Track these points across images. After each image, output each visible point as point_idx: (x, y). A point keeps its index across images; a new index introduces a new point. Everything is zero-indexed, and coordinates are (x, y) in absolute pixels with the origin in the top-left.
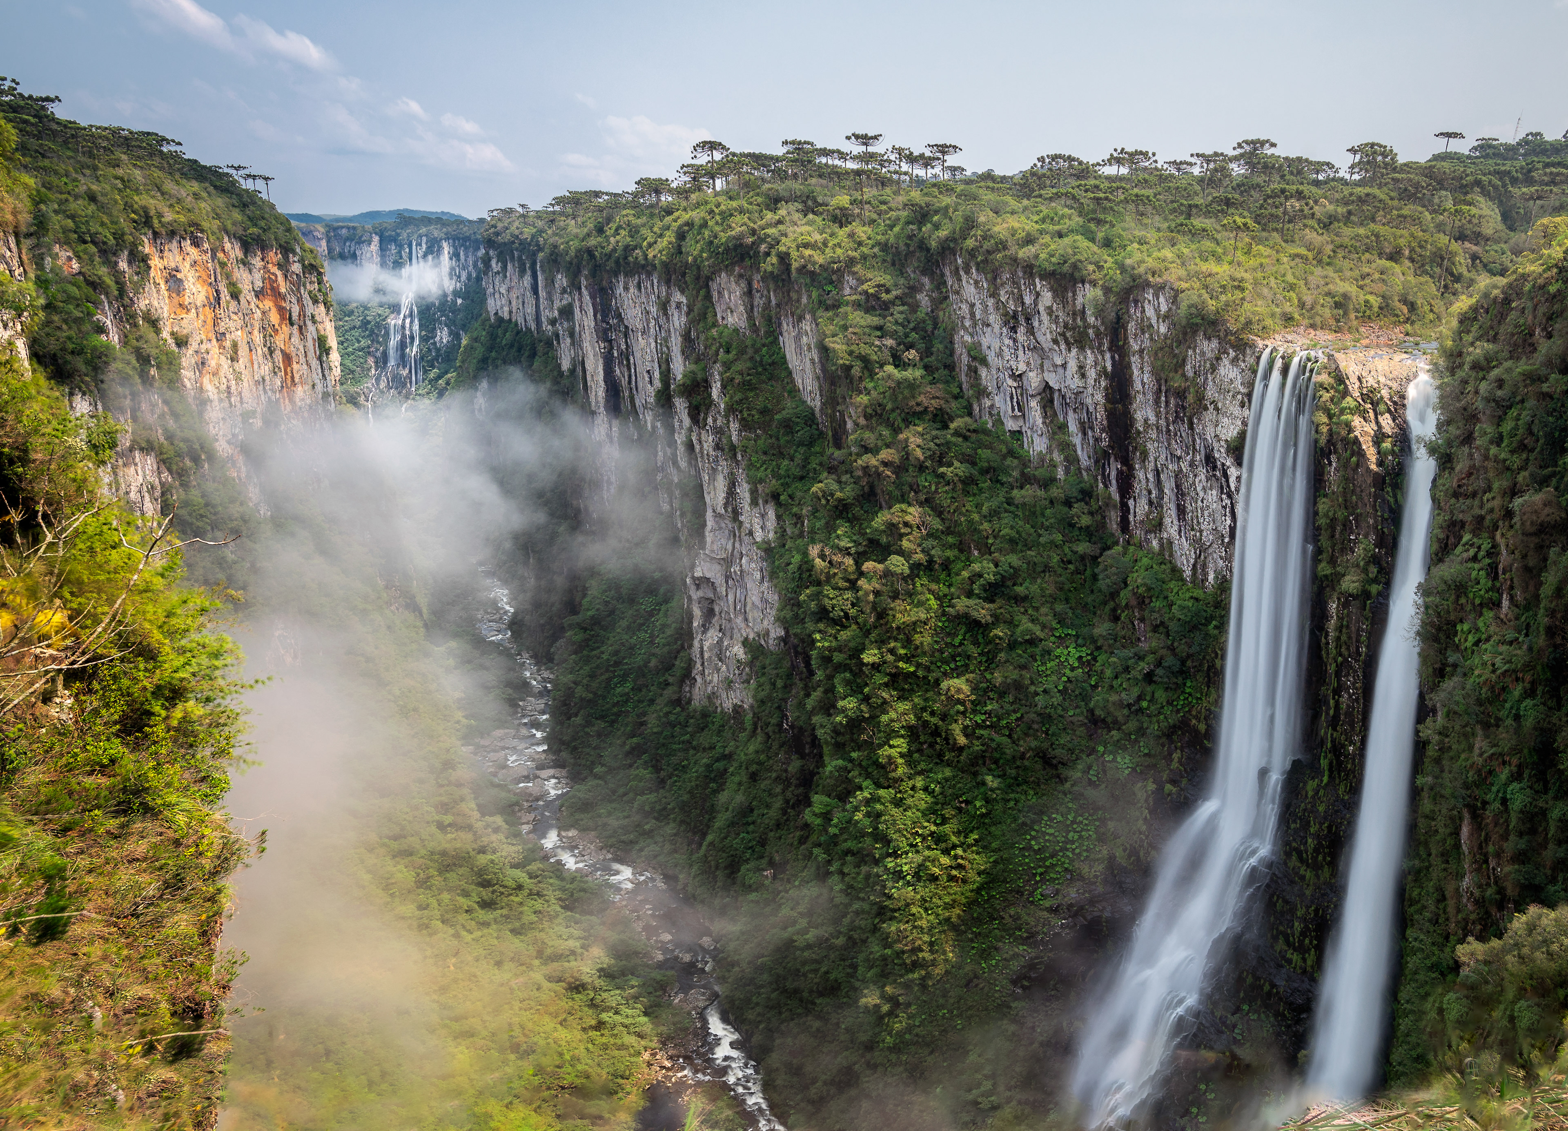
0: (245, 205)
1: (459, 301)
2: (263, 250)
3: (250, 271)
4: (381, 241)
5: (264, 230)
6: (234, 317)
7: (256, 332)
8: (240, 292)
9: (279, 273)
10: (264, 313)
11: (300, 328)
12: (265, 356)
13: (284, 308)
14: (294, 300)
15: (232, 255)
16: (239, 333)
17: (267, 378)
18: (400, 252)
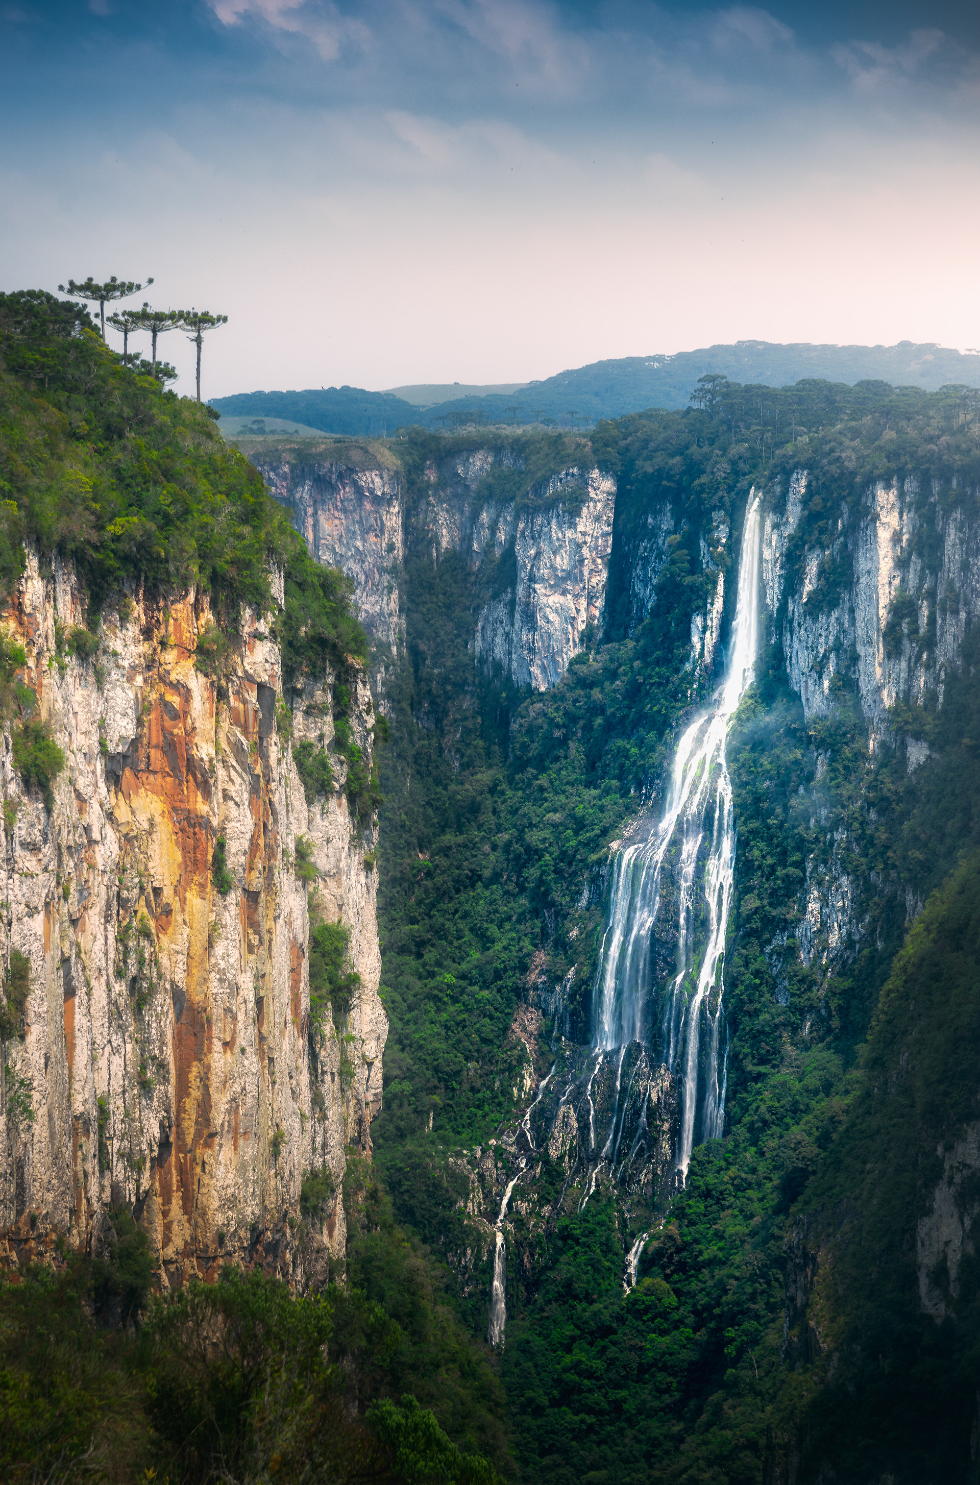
0: (112, 432)
1: (917, 754)
2: (152, 597)
3: (100, 679)
4: (621, 501)
5: (167, 521)
6: (27, 861)
7: (94, 919)
8: (57, 763)
9: (197, 684)
10: (128, 840)
11: (252, 897)
12: (114, 1014)
13: (202, 823)
14: (239, 788)
15: (46, 625)
16: (37, 923)
17: (116, 1106)
18: (690, 543)
